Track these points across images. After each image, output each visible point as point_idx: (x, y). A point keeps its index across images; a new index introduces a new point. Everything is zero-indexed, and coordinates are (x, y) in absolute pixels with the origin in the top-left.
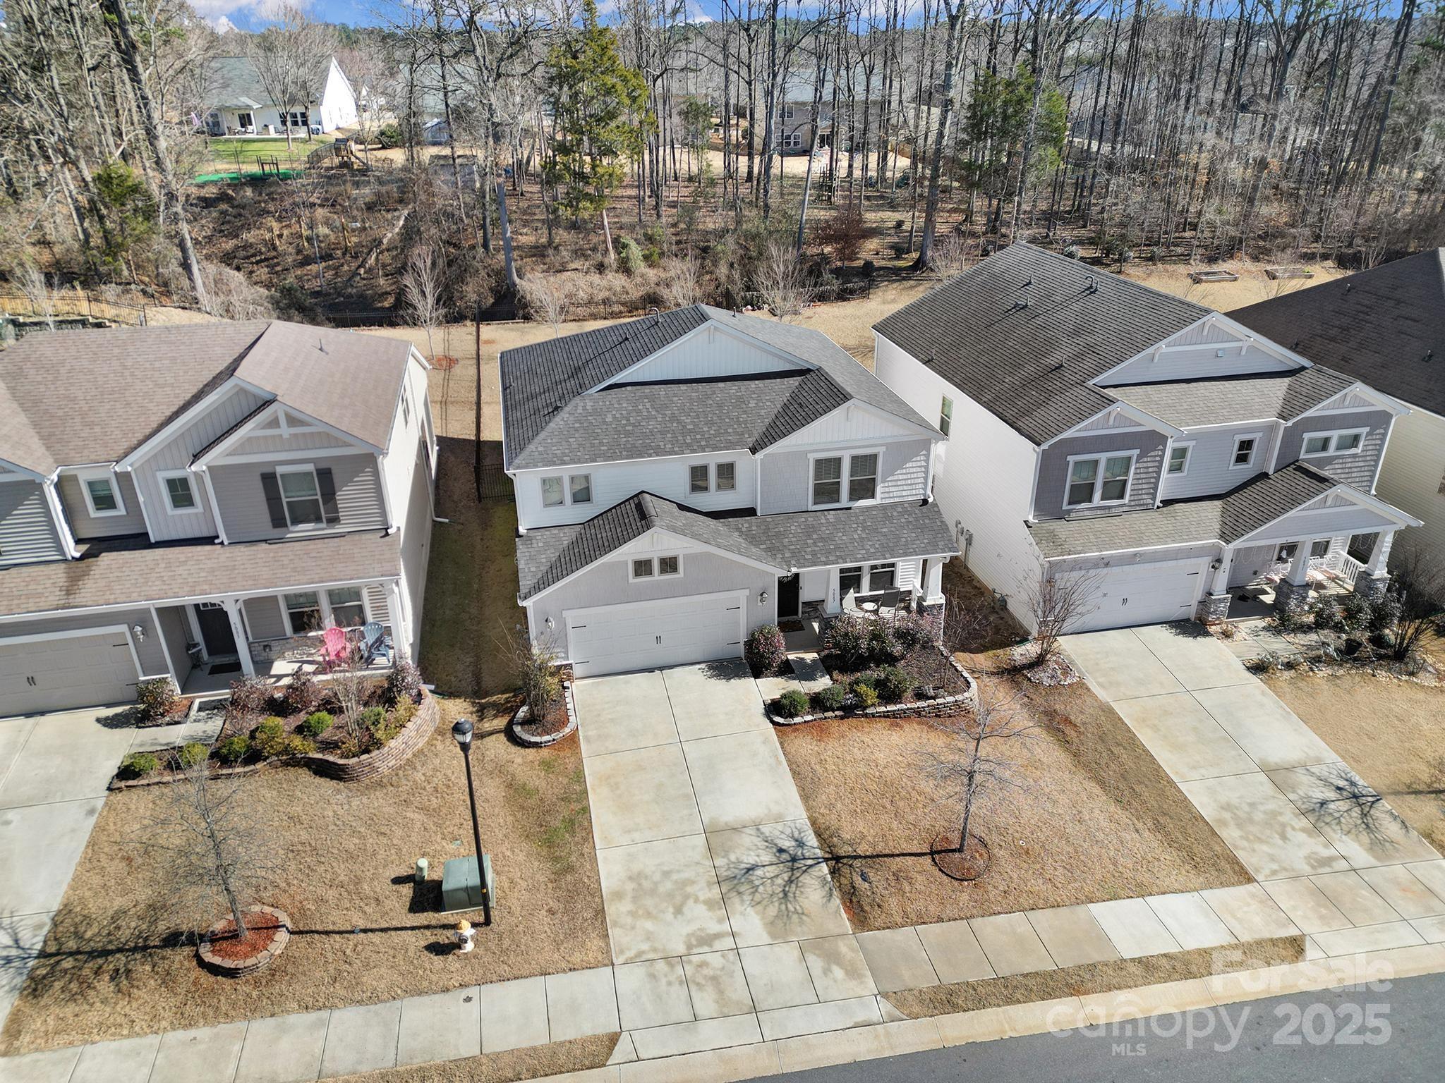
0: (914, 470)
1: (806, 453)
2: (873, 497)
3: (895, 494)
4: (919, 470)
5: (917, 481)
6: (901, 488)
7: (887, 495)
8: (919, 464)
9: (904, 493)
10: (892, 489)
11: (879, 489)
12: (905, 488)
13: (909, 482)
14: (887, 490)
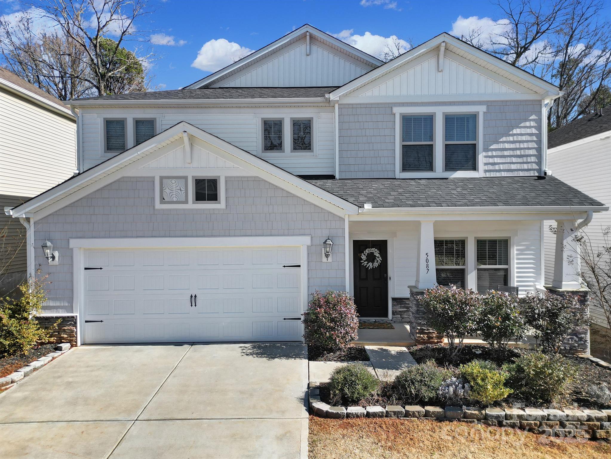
0: (524, 138)
1: (391, 106)
2: (474, 168)
3: (502, 167)
4: (528, 138)
5: (528, 152)
6: (508, 160)
7: (491, 167)
8: (529, 131)
9: (513, 167)
10: (497, 160)
11: (481, 159)
12: (514, 160)
13: (518, 153)
14: (491, 160)
